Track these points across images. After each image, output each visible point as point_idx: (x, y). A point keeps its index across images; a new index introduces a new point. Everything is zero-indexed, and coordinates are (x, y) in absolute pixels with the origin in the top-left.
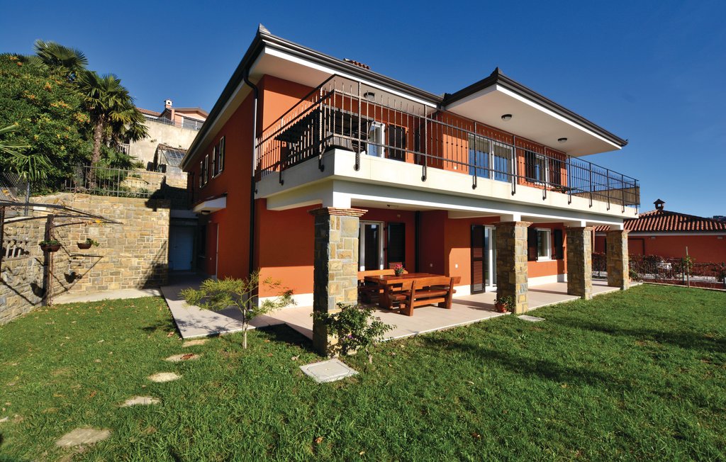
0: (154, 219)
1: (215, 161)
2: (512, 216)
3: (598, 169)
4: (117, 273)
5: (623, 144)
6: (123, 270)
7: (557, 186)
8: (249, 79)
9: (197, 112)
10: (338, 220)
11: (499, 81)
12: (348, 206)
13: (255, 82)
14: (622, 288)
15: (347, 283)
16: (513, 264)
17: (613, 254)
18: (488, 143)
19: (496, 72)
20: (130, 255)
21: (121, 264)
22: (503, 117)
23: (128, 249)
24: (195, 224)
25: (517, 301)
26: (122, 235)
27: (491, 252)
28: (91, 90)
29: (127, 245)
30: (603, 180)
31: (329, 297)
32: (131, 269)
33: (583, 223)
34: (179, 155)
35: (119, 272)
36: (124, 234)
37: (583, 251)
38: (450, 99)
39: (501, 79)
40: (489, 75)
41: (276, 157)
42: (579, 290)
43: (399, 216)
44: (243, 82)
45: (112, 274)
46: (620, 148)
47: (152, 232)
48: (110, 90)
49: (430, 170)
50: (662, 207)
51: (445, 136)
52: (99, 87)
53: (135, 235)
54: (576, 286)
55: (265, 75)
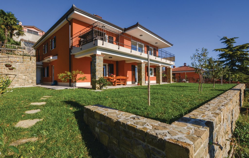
0: (30, 63)
1: (51, 45)
2: (141, 61)
3: (163, 51)
4: (18, 81)
5: (172, 45)
6: (20, 80)
7: (155, 55)
8: (68, 19)
9: (33, 28)
10: (98, 57)
11: (138, 26)
12: (100, 54)
13: (69, 20)
14: (170, 83)
15: (100, 73)
16: (141, 73)
17: (168, 74)
18: (136, 43)
19: (137, 23)
20: (22, 75)
21: (19, 78)
22: (140, 35)
23: (21, 73)
24: (41, 67)
25: (142, 83)
26: (19, 68)
27: (137, 73)
28: (4, 17)
29: (21, 71)
30: (165, 54)
31: (96, 76)
32: (23, 79)
33: (160, 65)
34: (29, 43)
35: (19, 81)
36: (20, 68)
37: (160, 72)
38: (126, 30)
39: (139, 25)
40: (136, 24)
41: (77, 43)
42: (159, 82)
43: (112, 62)
44: (65, 19)
45: (16, 81)
46: (171, 46)
47: (30, 67)
48: (11, 17)
49: (120, 47)
50: (186, 65)
51: (125, 40)
52: (7, 16)
53: (24, 68)
54: (158, 81)
55: (73, 18)
